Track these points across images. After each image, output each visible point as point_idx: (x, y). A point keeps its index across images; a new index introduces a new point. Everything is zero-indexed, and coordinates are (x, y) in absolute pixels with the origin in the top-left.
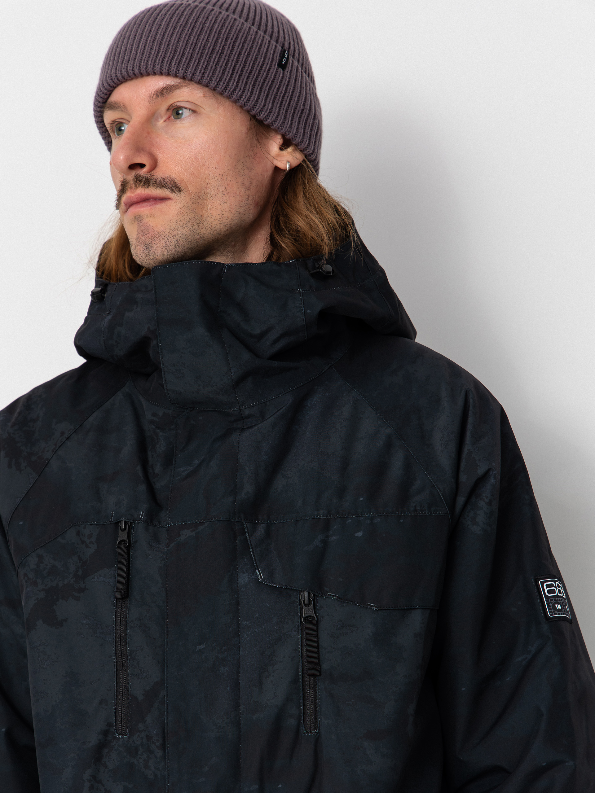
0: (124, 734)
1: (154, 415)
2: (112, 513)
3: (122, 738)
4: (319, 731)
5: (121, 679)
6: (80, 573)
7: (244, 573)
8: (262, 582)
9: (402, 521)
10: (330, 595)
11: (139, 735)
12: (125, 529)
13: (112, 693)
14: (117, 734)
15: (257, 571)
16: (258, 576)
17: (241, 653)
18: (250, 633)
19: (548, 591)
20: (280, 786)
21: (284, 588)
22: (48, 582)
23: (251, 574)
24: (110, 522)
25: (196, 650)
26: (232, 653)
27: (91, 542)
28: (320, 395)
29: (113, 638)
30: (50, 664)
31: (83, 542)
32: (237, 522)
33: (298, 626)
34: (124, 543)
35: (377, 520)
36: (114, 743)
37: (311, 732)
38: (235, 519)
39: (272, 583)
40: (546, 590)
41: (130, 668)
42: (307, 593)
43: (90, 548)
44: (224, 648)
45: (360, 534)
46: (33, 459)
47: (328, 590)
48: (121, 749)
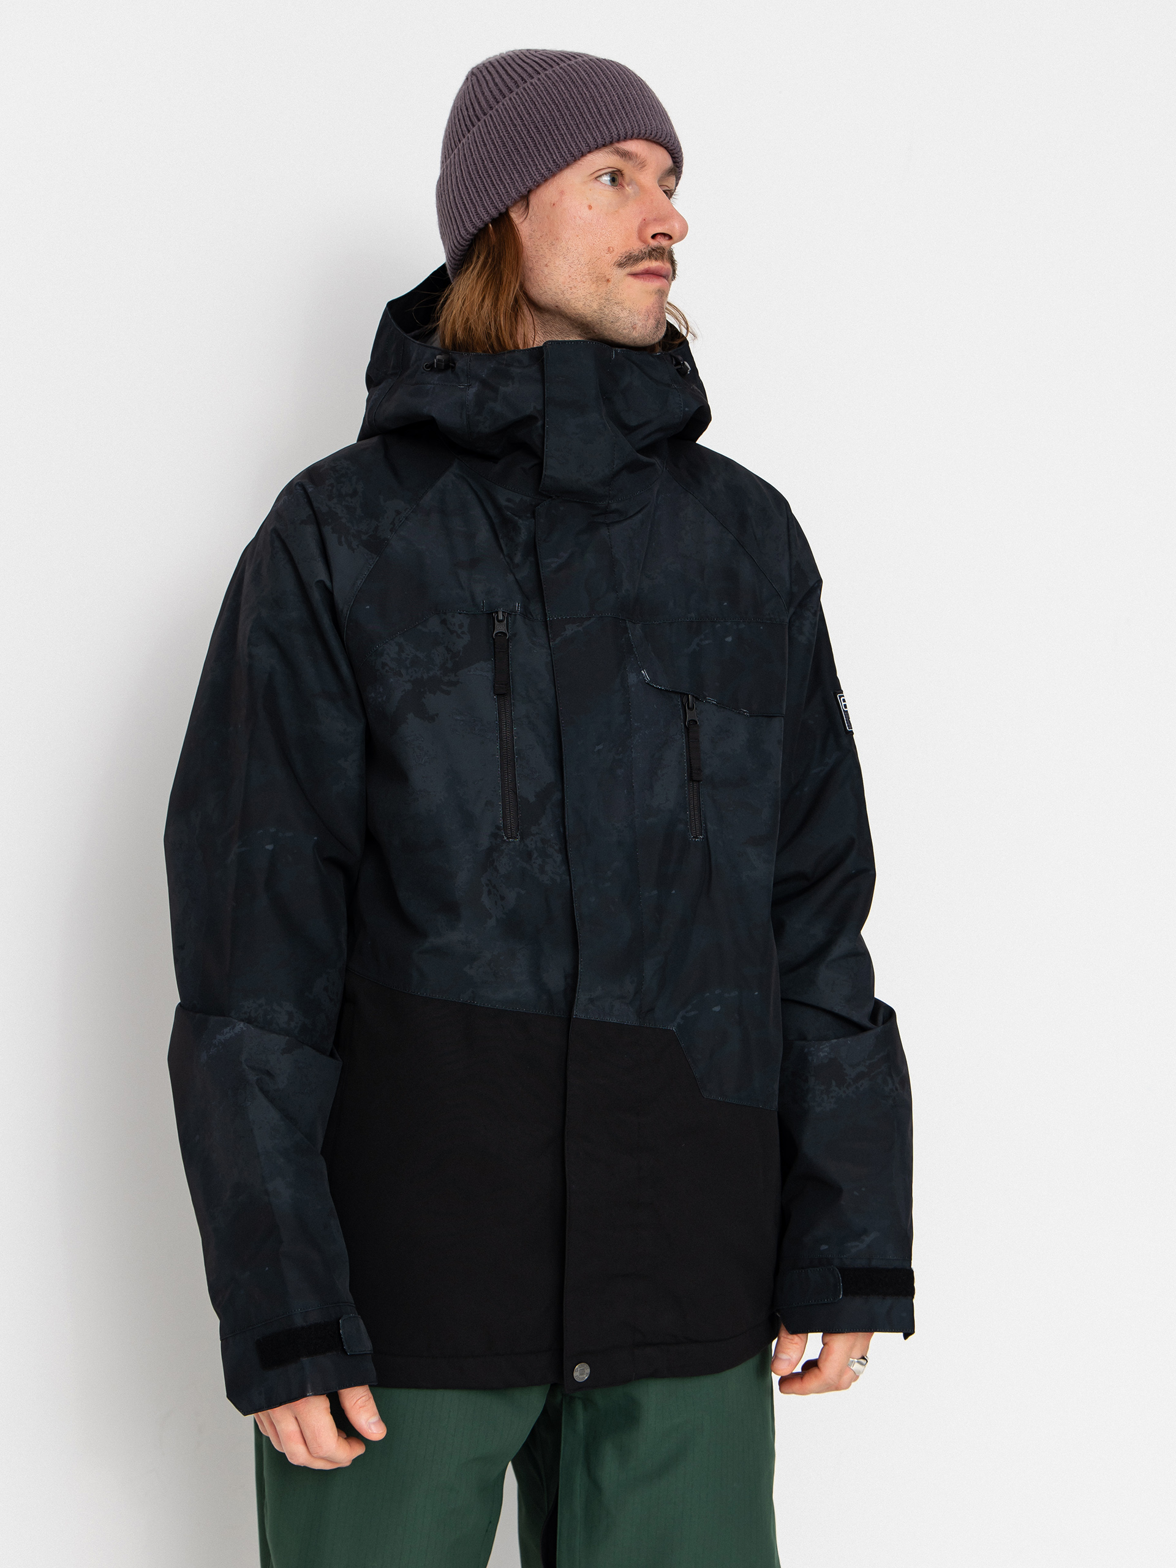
0: (514, 838)
1: (509, 500)
2: (483, 603)
3: (512, 842)
4: (704, 837)
5: (506, 779)
6: (449, 665)
7: (632, 673)
8: (648, 684)
9: (761, 627)
10: (710, 699)
11: (532, 839)
12: (502, 621)
13: (497, 795)
14: (506, 837)
15: (643, 671)
16: (645, 677)
17: (634, 755)
18: (640, 734)
20: (674, 892)
21: (669, 690)
22: (412, 672)
23: (638, 675)
24: (482, 611)
25: (595, 750)
26: (626, 755)
27: (463, 633)
29: (497, 736)
30: (428, 760)
31: (452, 632)
32: (620, 619)
33: (683, 730)
34: (502, 636)
35: (742, 626)
36: (504, 847)
37: (698, 838)
38: (619, 616)
39: (658, 685)
41: (517, 768)
42: (690, 696)
43: (463, 638)
44: (620, 749)
45: (729, 639)
46: (364, 537)
47: (707, 695)
48: (513, 853)
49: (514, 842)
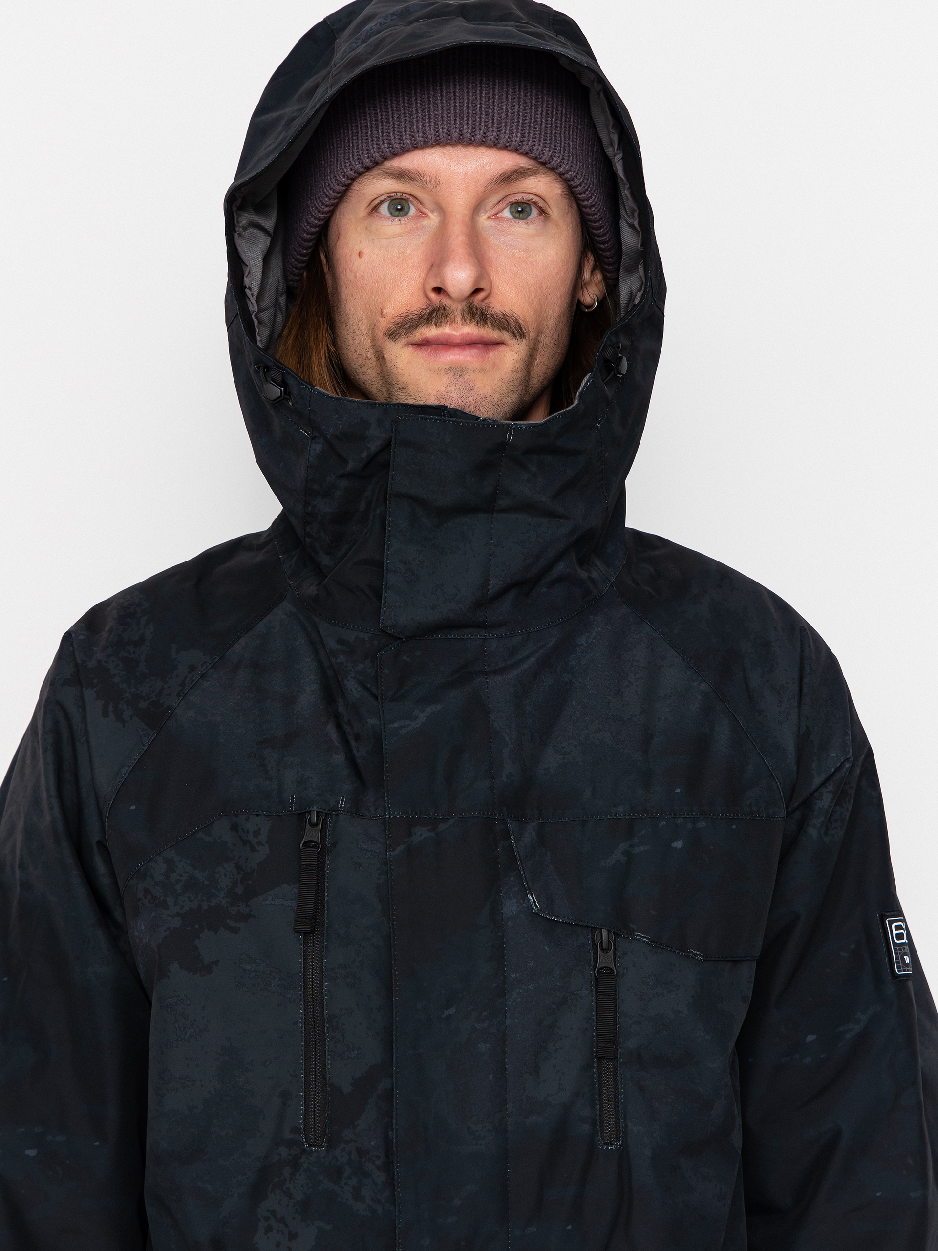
0: (319, 1146)
2: (292, 799)
3: (315, 1151)
4: (622, 1143)
5: (312, 1058)
6: (240, 890)
7: (510, 899)
8: (538, 914)
9: (734, 827)
10: (638, 935)
11: (344, 1148)
12: (317, 824)
13: (298, 1081)
14: (307, 1145)
15: (529, 896)
16: (532, 904)
17: (508, 1022)
18: (521, 991)
19: (896, 934)
20: (570, 1228)
21: (572, 923)
22: (184, 901)
23: (522, 901)
24: (290, 811)
25: (443, 1017)
26: (496, 1023)
27: (260, 843)
28: (599, 629)
29: (301, 995)
30: (195, 1033)
31: (245, 842)
32: (498, 819)
33: (591, 982)
34: (315, 846)
35: (702, 824)
36: (302, 1160)
37: (612, 1145)
38: (495, 814)
39: (553, 916)
40: (895, 933)
41: (328, 1042)
42: (607, 932)
43: (259, 851)
44: (484, 1014)
45: (679, 844)
46: (143, 705)
47: (635, 929)
48: (314, 1169)
49: (317, 1152)
